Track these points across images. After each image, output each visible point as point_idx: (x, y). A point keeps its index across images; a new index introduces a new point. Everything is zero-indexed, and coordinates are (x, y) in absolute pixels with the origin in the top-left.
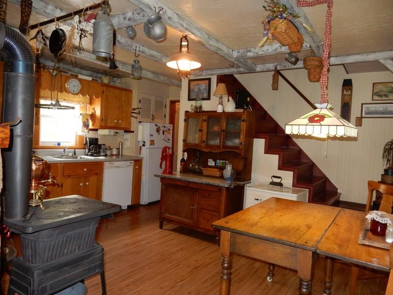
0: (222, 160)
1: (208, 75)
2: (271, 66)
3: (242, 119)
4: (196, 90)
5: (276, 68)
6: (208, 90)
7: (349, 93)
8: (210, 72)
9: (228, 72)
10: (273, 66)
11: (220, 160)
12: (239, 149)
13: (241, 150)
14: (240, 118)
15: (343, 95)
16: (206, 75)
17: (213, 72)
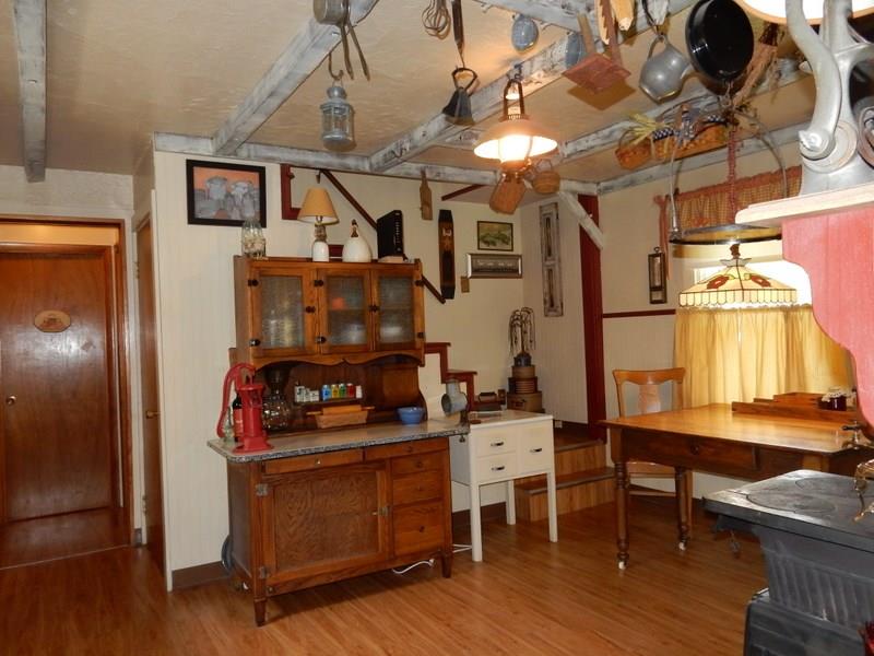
0: (338, 383)
1: (258, 158)
2: (413, 168)
3: (415, 280)
4: (217, 191)
5: (423, 173)
6: (257, 199)
7: (450, 235)
8: (264, 152)
9: (316, 162)
10: (417, 169)
11: (330, 384)
12: (414, 349)
13: (420, 349)
14: (411, 278)
15: (441, 238)
16: (249, 158)
17: (275, 155)
